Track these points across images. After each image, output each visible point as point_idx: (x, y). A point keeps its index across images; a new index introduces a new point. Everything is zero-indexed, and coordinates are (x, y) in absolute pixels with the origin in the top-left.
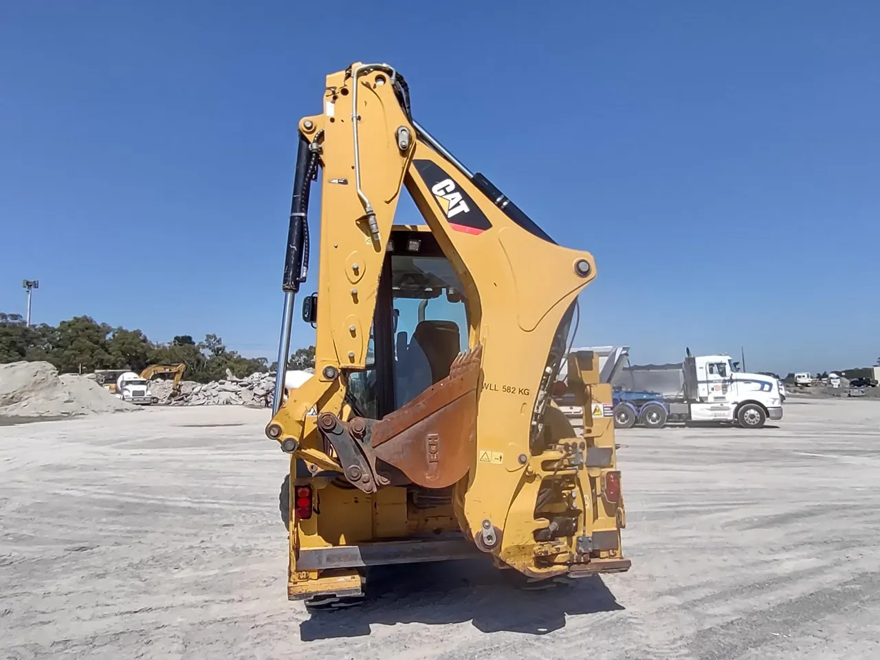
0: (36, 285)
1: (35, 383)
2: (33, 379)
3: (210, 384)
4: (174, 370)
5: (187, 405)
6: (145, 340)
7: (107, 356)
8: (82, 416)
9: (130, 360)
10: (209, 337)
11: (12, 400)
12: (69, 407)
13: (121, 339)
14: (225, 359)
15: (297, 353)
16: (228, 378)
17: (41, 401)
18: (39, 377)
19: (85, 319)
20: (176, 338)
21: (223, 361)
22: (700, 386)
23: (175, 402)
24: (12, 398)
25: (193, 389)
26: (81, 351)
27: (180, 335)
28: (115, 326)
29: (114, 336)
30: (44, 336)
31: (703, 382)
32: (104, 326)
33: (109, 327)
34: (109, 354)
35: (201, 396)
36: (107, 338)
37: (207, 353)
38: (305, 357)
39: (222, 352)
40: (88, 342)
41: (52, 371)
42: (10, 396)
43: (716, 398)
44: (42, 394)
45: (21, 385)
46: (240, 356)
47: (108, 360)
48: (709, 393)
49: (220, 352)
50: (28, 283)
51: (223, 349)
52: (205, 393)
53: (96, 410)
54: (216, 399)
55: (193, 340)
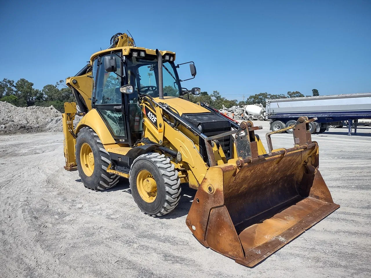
10: (214, 92)
14: (221, 101)
15: (250, 97)
16: (223, 108)
27: (203, 92)
37: (213, 99)
46: (226, 99)
49: (219, 98)
55: (208, 93)
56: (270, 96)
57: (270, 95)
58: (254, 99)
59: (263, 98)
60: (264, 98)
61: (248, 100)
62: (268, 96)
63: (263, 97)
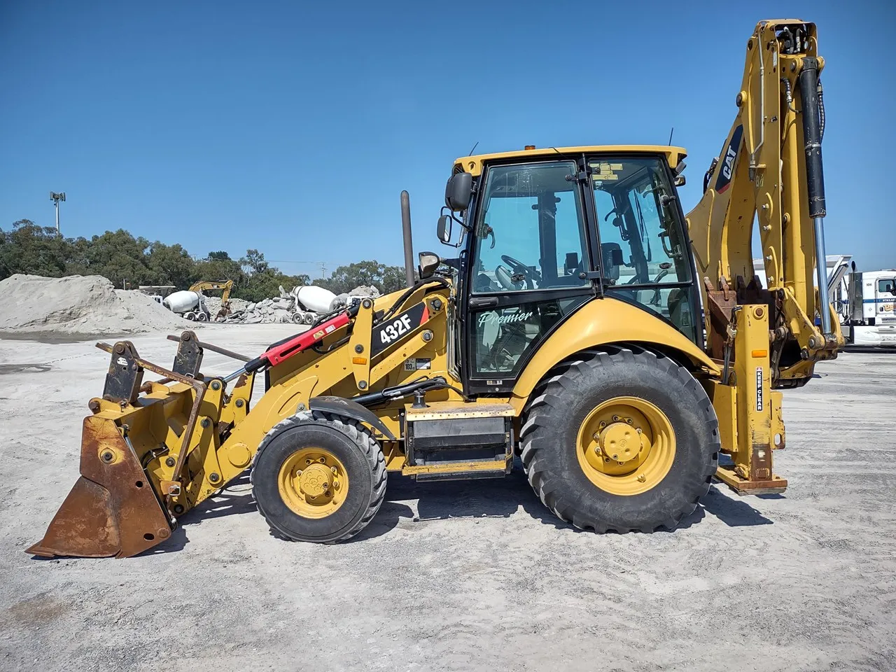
0: (63, 197)
1: (92, 298)
2: (90, 295)
3: (264, 301)
4: (222, 287)
5: (243, 323)
6: (185, 255)
7: (149, 272)
8: (144, 333)
9: (171, 277)
10: (250, 253)
11: (70, 316)
12: (129, 325)
13: (161, 254)
14: (268, 276)
15: (337, 270)
16: (282, 296)
17: (99, 318)
18: (96, 292)
19: (121, 233)
20: (211, 254)
21: (266, 278)
22: (866, 306)
23: (230, 320)
24: (70, 314)
25: (247, 307)
26: (122, 267)
27: (215, 251)
28: (152, 240)
29: (151, 250)
30: (81, 250)
31: (870, 301)
32: (141, 241)
33: (146, 242)
34: (151, 269)
35: (256, 313)
36: (145, 253)
37: (248, 270)
38: (345, 275)
39: (265, 268)
40: (128, 257)
41: (108, 285)
42: (68, 312)
43: (883, 319)
44: (100, 310)
45: (78, 300)
46: (281, 273)
47: (150, 276)
48: (877, 314)
49: (262, 269)
50: (54, 195)
51: (265, 266)
52: (260, 311)
53: (157, 327)
54: (272, 317)
55: (229, 256)
56: (383, 269)
57: (383, 266)
58: (349, 275)
59: (369, 273)
60: (371, 274)
61: (335, 277)
62: (379, 270)
63: (368, 270)
